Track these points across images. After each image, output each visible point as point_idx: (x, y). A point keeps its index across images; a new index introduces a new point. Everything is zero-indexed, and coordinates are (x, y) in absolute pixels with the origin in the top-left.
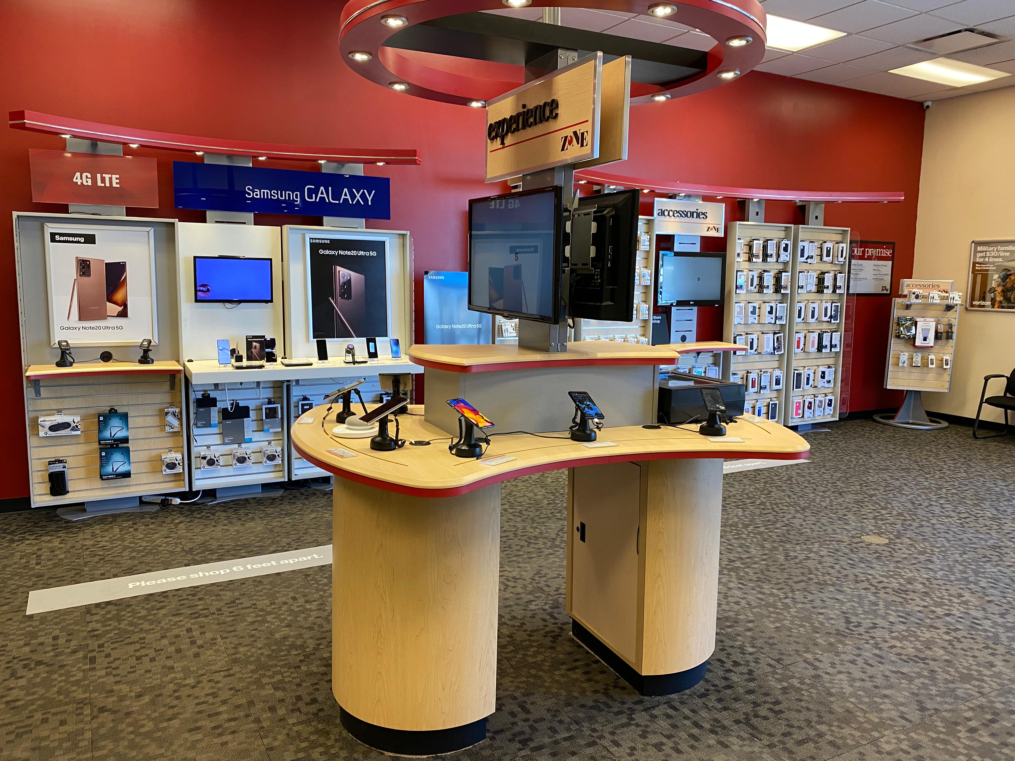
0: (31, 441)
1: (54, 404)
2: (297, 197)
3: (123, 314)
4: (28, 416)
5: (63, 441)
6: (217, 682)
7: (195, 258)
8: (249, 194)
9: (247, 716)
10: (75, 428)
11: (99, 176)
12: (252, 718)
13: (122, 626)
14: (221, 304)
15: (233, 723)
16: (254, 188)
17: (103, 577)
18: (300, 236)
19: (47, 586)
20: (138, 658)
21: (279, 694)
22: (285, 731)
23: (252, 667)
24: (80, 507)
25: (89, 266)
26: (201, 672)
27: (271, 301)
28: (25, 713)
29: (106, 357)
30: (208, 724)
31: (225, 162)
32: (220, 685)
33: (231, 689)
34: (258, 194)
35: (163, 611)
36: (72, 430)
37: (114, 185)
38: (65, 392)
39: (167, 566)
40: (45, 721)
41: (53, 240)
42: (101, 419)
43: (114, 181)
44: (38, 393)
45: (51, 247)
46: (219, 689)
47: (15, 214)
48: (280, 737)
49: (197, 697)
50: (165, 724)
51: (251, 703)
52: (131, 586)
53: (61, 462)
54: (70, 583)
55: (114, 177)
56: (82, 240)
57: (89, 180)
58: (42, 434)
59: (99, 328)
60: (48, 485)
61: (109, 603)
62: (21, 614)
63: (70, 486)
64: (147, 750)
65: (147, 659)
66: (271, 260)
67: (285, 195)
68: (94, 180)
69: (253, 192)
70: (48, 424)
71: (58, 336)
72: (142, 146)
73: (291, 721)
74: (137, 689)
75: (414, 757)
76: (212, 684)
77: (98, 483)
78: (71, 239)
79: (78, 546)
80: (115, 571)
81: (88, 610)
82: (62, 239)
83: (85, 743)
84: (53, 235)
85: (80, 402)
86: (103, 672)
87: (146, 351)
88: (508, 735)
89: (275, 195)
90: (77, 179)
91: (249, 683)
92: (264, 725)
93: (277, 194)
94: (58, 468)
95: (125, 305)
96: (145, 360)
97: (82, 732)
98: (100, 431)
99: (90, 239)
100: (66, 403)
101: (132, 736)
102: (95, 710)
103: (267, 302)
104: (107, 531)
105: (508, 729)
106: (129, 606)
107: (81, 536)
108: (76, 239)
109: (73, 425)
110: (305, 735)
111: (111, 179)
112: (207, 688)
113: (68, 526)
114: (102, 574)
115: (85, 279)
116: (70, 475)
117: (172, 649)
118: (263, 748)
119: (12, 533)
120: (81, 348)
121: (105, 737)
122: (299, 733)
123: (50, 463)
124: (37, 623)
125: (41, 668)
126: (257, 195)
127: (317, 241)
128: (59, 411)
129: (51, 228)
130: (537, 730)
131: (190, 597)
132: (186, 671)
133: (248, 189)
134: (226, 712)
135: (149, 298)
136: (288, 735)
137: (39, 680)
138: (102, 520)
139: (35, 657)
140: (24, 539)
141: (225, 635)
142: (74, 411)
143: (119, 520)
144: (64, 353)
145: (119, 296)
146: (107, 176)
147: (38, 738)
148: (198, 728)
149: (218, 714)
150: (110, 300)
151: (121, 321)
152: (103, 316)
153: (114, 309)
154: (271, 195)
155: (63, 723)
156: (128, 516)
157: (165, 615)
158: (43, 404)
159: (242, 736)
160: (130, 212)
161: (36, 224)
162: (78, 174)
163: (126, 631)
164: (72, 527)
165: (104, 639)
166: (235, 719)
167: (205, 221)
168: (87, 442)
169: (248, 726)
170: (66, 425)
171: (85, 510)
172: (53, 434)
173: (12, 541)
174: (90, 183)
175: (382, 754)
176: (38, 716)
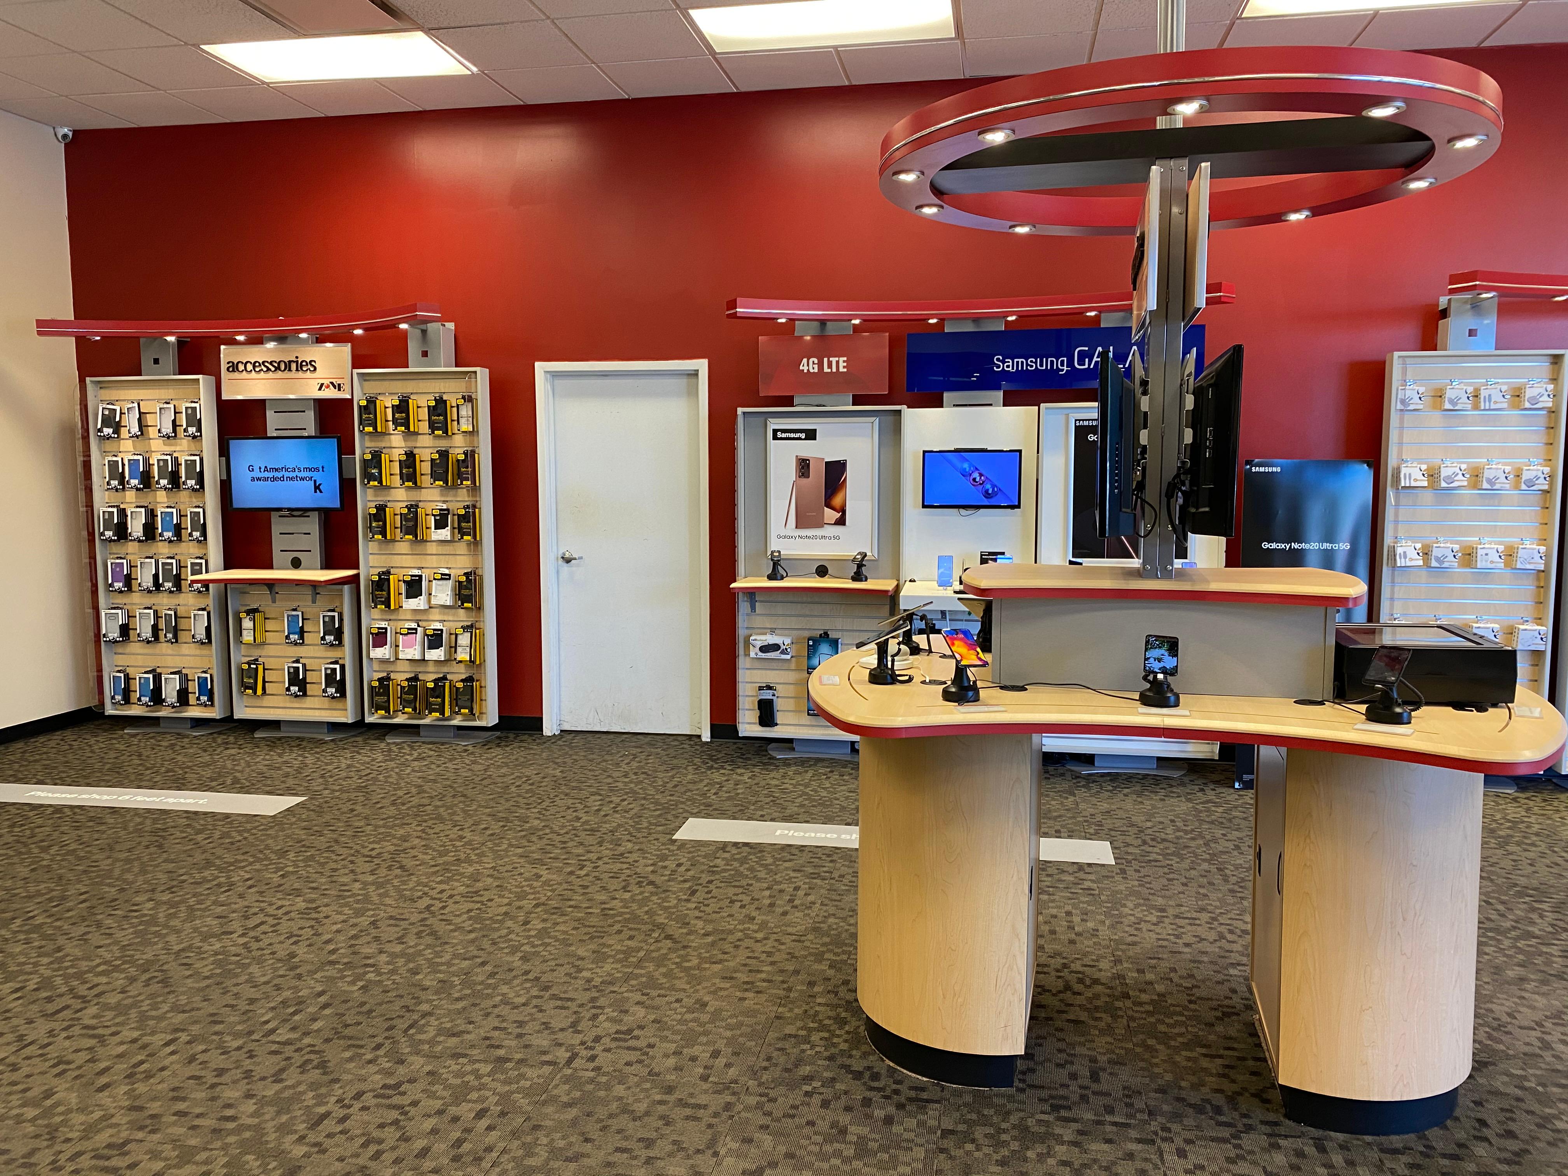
0: (742, 663)
1: (768, 623)
2: (1062, 365)
3: (841, 522)
4: (741, 632)
5: (774, 665)
6: (783, 944)
7: (924, 452)
8: (999, 367)
9: (783, 982)
10: (784, 652)
11: (826, 360)
12: (785, 986)
13: (741, 869)
14: (956, 510)
15: (765, 984)
16: (1004, 358)
17: (762, 818)
18: (1062, 418)
19: (708, 816)
20: (732, 902)
21: (831, 973)
22: (805, 1007)
23: (826, 940)
24: (788, 743)
25: (808, 465)
26: (775, 930)
27: (1018, 507)
28: (610, 921)
29: (822, 571)
30: (742, 977)
31: (969, 327)
32: (783, 947)
33: (789, 953)
34: (1010, 366)
35: (787, 864)
36: (782, 653)
37: (842, 370)
38: (780, 609)
39: (828, 820)
40: (619, 932)
41: (775, 438)
42: (811, 643)
43: (842, 364)
44: (753, 608)
45: (772, 444)
46: (779, 950)
47: (740, 410)
48: (796, 1011)
49: (753, 951)
50: (707, 966)
51: (797, 972)
52: (778, 833)
53: (770, 688)
54: (729, 818)
55: (842, 359)
56: (803, 436)
57: (816, 366)
58: (752, 655)
59: (815, 537)
60: (758, 713)
61: (746, 844)
62: (668, 836)
63: (779, 718)
64: (676, 982)
65: (739, 904)
66: (1020, 451)
67: (1045, 364)
68: (821, 365)
69: (1003, 362)
70: (759, 644)
71: (775, 545)
72: (865, 321)
73: (819, 1000)
74: (709, 928)
75: (914, 1075)
76: (776, 944)
77: (806, 719)
78: (792, 435)
79: (763, 783)
80: (776, 815)
81: (724, 846)
82: (784, 435)
83: (634, 960)
84: (775, 432)
85: (794, 623)
86: (694, 906)
87: (860, 566)
88: (1044, 1094)
89: (1033, 364)
90: (804, 367)
91: (811, 954)
92: (792, 995)
93: (1036, 363)
94: (767, 695)
95: (843, 511)
96: (858, 576)
97: (640, 949)
98: (809, 658)
99: (811, 435)
100: (780, 623)
101: (674, 966)
102: (663, 935)
103: (1013, 507)
104: (800, 773)
105: (1049, 1088)
106: (761, 851)
107: (773, 774)
108: (797, 435)
109: (783, 647)
110: (821, 1017)
111: (838, 362)
112: (769, 945)
113: (770, 763)
114: (762, 816)
115: (804, 481)
116: (779, 704)
117: (767, 902)
118: (773, 1015)
119: (715, 761)
120: (794, 560)
121: (653, 960)
122: (817, 1013)
123: (761, 688)
124: (675, 848)
125: (650, 888)
126: (1008, 366)
127: (1086, 423)
128: (773, 631)
129: (774, 424)
130: (1088, 1102)
131: (824, 857)
132: (763, 925)
133: (998, 360)
134: (768, 972)
135: (870, 503)
136: (806, 1011)
137: (640, 897)
138: (803, 762)
139: (652, 877)
140: (723, 768)
141: (826, 902)
142: (787, 632)
143: (820, 764)
144: (776, 564)
145: (837, 501)
146: (834, 360)
147: (604, 945)
148: (732, 978)
149: (759, 971)
150: (828, 505)
151: (838, 529)
152: (819, 523)
153: (831, 515)
154: (1027, 365)
155: (631, 938)
156: (833, 763)
157: (787, 869)
158: (759, 621)
159: (763, 998)
160: (857, 400)
161: (761, 419)
162: (805, 360)
163: (741, 874)
164: (771, 764)
165: (717, 877)
166: (769, 981)
167: (940, 405)
168: (798, 670)
169: (778, 992)
170: (775, 647)
171: (793, 749)
172: (763, 655)
173: (711, 768)
174: (816, 370)
175: (883, 1061)
176: (617, 927)
